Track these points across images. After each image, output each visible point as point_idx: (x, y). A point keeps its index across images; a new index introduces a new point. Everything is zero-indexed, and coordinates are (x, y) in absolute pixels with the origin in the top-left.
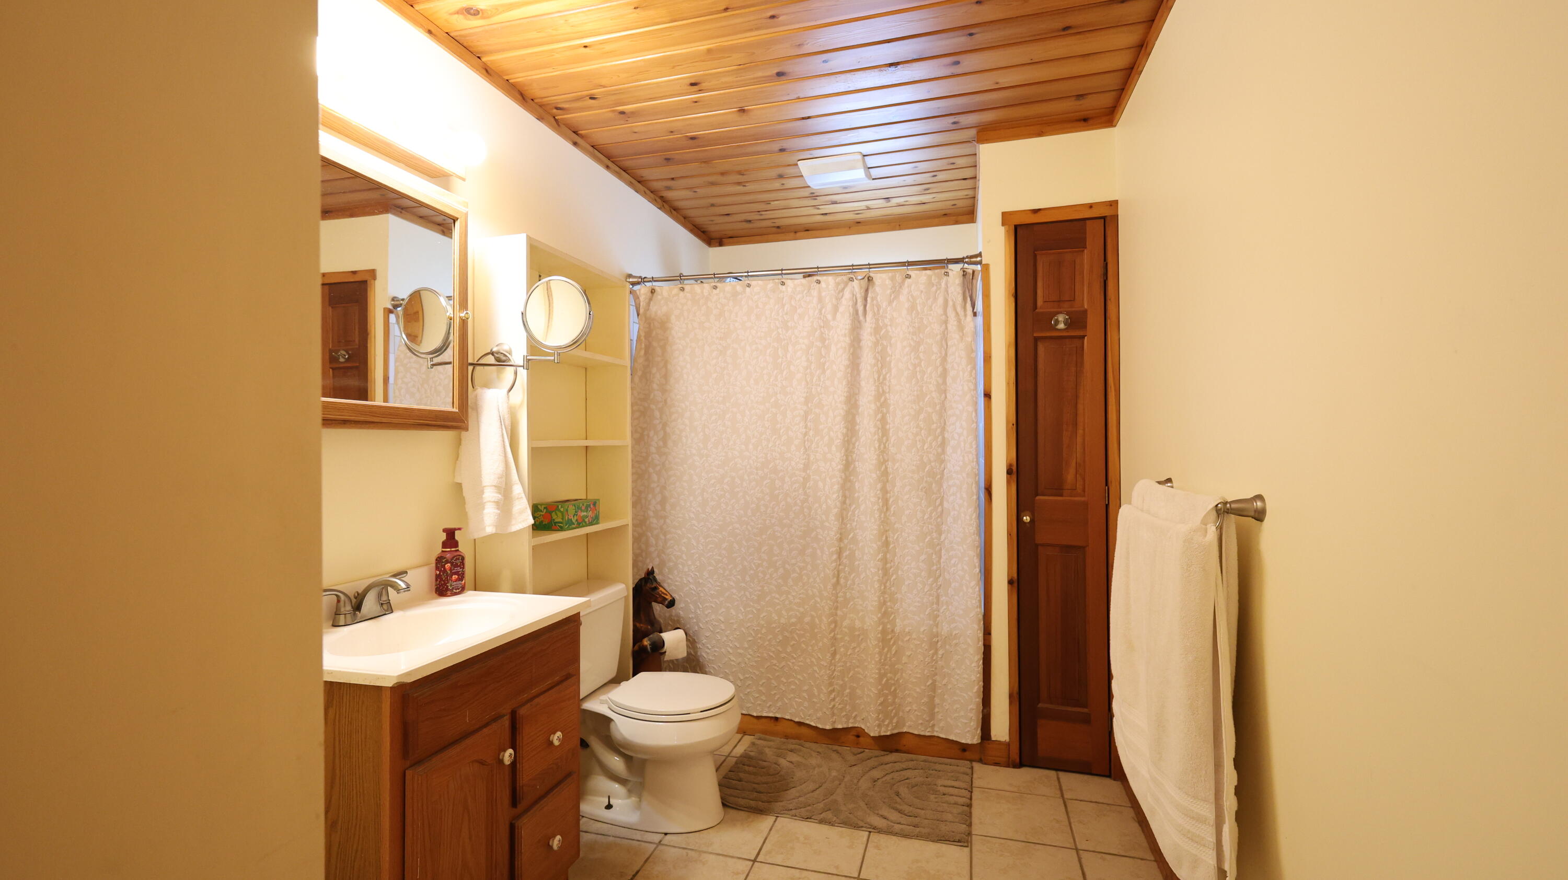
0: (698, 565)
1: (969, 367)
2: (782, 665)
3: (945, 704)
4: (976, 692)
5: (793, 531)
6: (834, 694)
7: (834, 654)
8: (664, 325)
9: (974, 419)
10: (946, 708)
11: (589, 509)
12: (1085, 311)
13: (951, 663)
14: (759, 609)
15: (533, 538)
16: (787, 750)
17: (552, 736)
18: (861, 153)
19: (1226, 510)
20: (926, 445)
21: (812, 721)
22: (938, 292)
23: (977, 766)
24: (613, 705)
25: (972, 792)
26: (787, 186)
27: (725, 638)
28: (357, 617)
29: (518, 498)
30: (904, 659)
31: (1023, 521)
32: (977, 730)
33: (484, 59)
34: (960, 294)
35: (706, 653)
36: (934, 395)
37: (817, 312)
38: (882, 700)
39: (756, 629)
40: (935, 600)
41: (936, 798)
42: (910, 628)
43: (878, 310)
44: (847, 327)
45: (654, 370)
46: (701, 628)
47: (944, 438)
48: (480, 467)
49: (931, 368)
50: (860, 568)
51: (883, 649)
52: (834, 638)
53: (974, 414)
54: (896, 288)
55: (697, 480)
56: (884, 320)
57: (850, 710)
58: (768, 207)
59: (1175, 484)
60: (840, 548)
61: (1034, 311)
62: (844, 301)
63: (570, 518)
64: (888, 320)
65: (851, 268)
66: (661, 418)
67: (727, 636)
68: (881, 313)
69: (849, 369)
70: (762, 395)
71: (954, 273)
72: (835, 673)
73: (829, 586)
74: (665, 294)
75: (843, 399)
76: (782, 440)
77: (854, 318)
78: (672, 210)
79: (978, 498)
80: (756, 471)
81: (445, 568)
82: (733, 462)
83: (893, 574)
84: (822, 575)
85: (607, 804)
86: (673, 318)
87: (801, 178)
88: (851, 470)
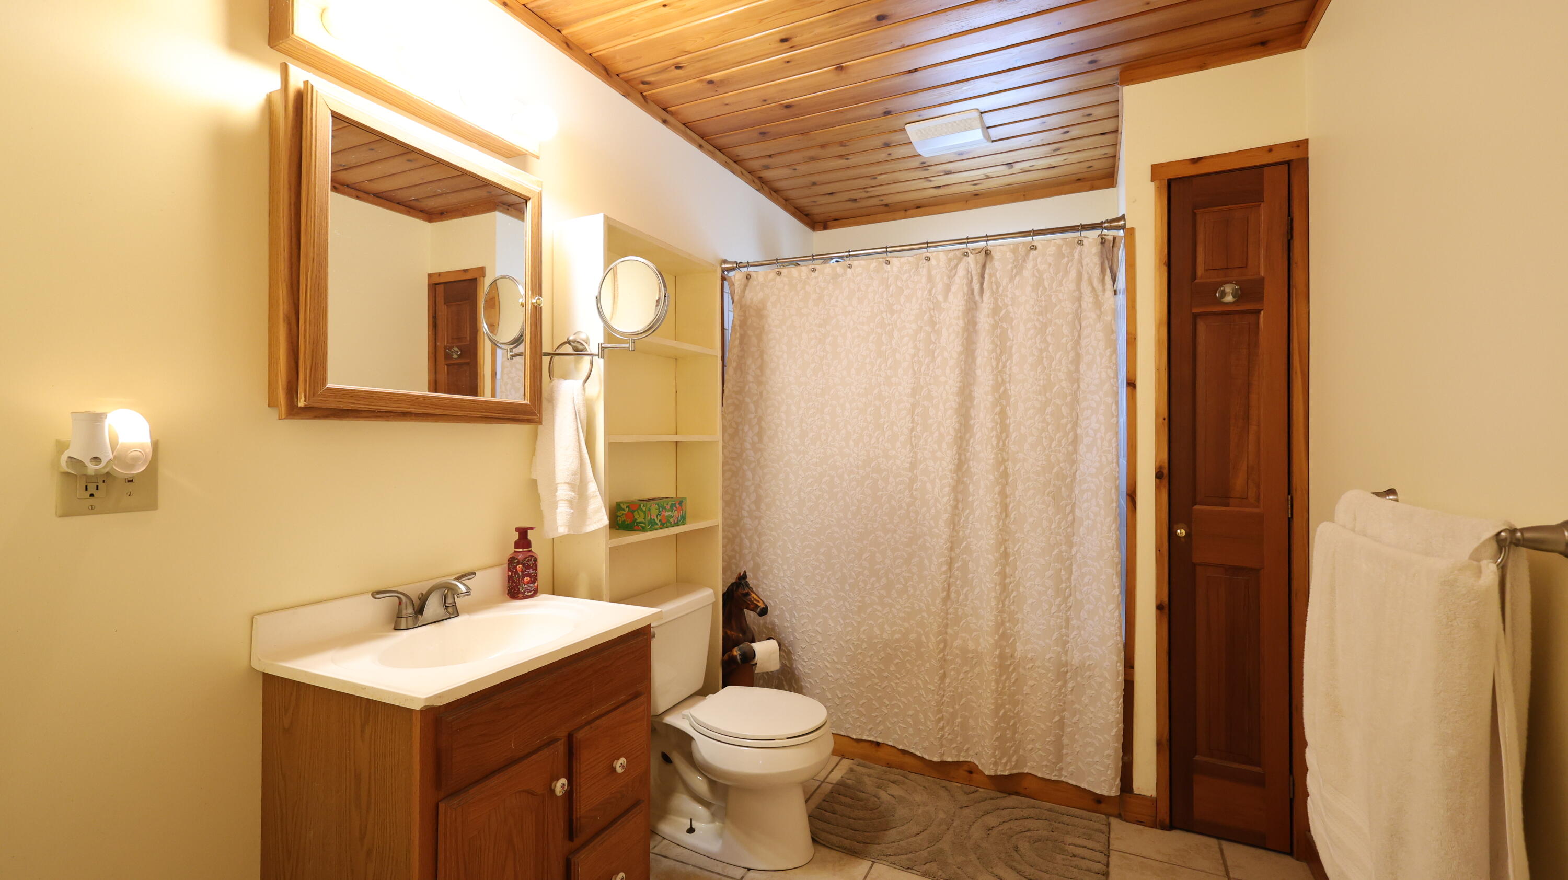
0: (794, 570)
1: (1109, 350)
2: (884, 685)
3: (1075, 745)
4: (1114, 735)
5: (898, 537)
6: (942, 722)
7: (943, 678)
8: (760, 312)
9: (1114, 412)
10: (1077, 751)
11: (675, 509)
12: (1262, 280)
13: (1083, 699)
14: (859, 622)
15: (610, 539)
16: (889, 781)
17: (616, 761)
18: (978, 109)
19: (1514, 541)
20: (1054, 442)
21: (917, 750)
22: (1070, 264)
23: (1114, 822)
24: (694, 722)
25: (1108, 856)
26: (893, 157)
27: (822, 651)
28: (418, 620)
29: (593, 497)
30: (1026, 689)
31: (1176, 534)
32: (1115, 781)
33: (564, 32)
34: (1097, 266)
35: (803, 665)
36: (1064, 384)
37: (926, 292)
38: (999, 735)
39: (855, 643)
40: (1064, 624)
41: (1063, 860)
42: (1034, 655)
43: (998, 288)
44: (961, 308)
45: (749, 361)
46: (796, 638)
47: (1076, 436)
48: (554, 463)
49: (1060, 353)
50: (975, 581)
51: (1001, 675)
52: (944, 659)
53: (1114, 407)
54: (1018, 262)
55: (793, 479)
56: (1004, 300)
57: (961, 742)
58: (873, 182)
59: (1400, 496)
60: (951, 558)
61: (1193, 281)
62: (957, 279)
63: (653, 518)
64: (1008, 299)
65: (966, 241)
66: (756, 411)
67: (824, 649)
68: (1001, 292)
69: (963, 356)
70: (864, 386)
71: (1090, 240)
72: (945, 698)
73: (938, 601)
74: (761, 279)
75: (955, 390)
76: (886, 436)
77: (969, 298)
78: (773, 193)
79: (1118, 506)
80: (856, 470)
81: (516, 569)
82: (832, 460)
83: (1013, 591)
84: (930, 587)
85: (689, 827)
86: (769, 305)
87: (910, 146)
88: (964, 470)
